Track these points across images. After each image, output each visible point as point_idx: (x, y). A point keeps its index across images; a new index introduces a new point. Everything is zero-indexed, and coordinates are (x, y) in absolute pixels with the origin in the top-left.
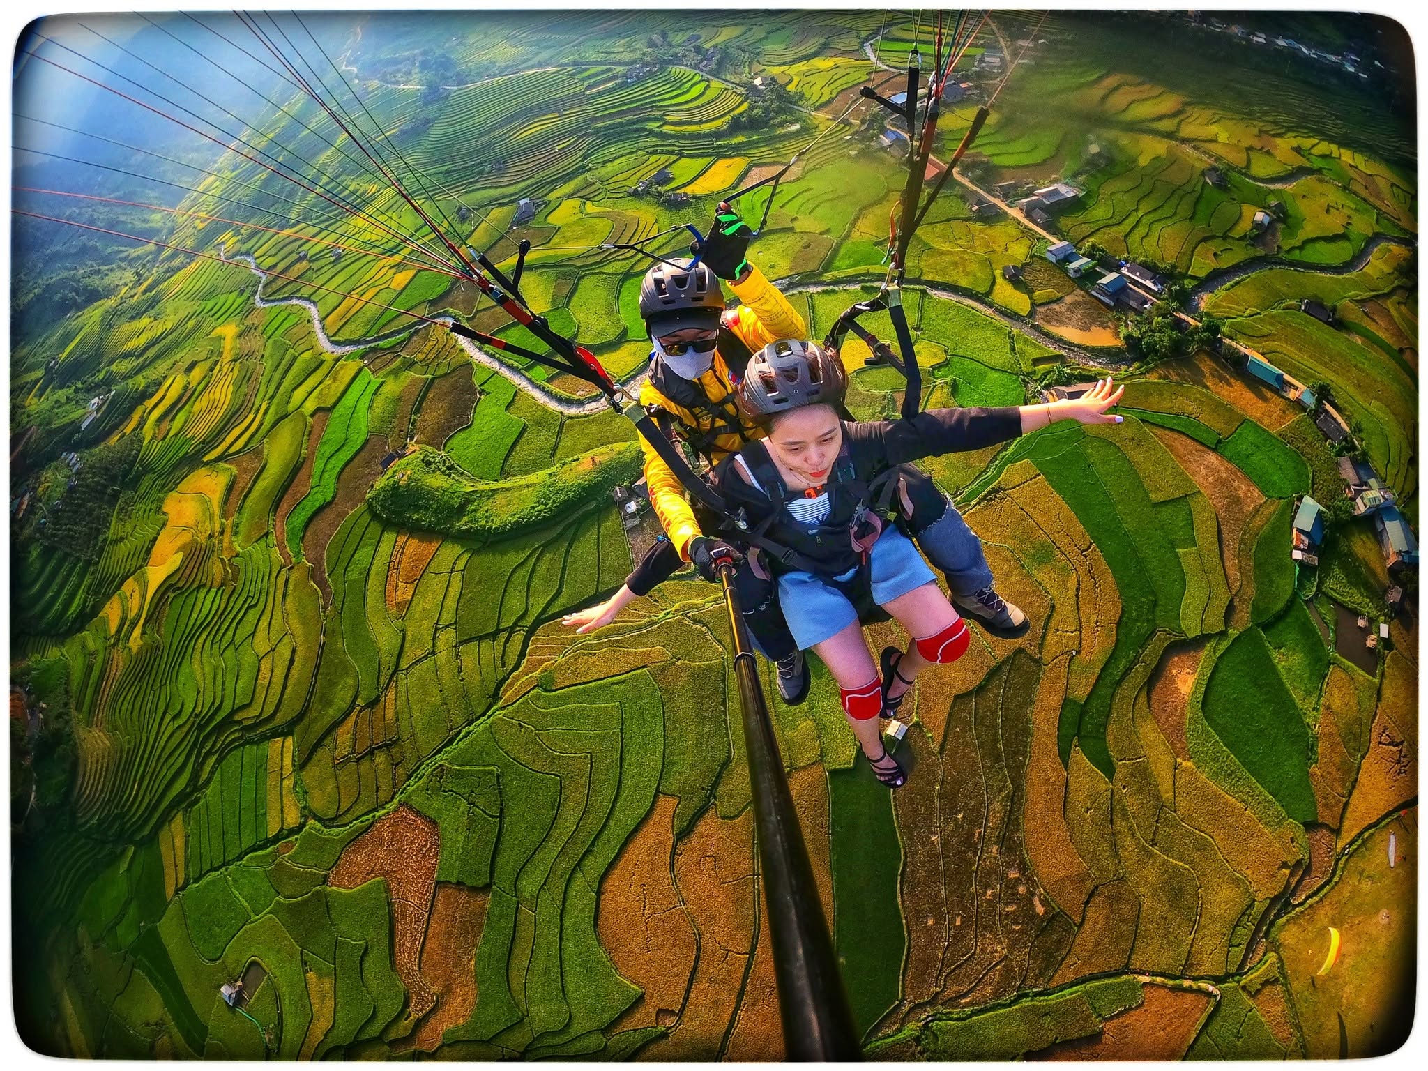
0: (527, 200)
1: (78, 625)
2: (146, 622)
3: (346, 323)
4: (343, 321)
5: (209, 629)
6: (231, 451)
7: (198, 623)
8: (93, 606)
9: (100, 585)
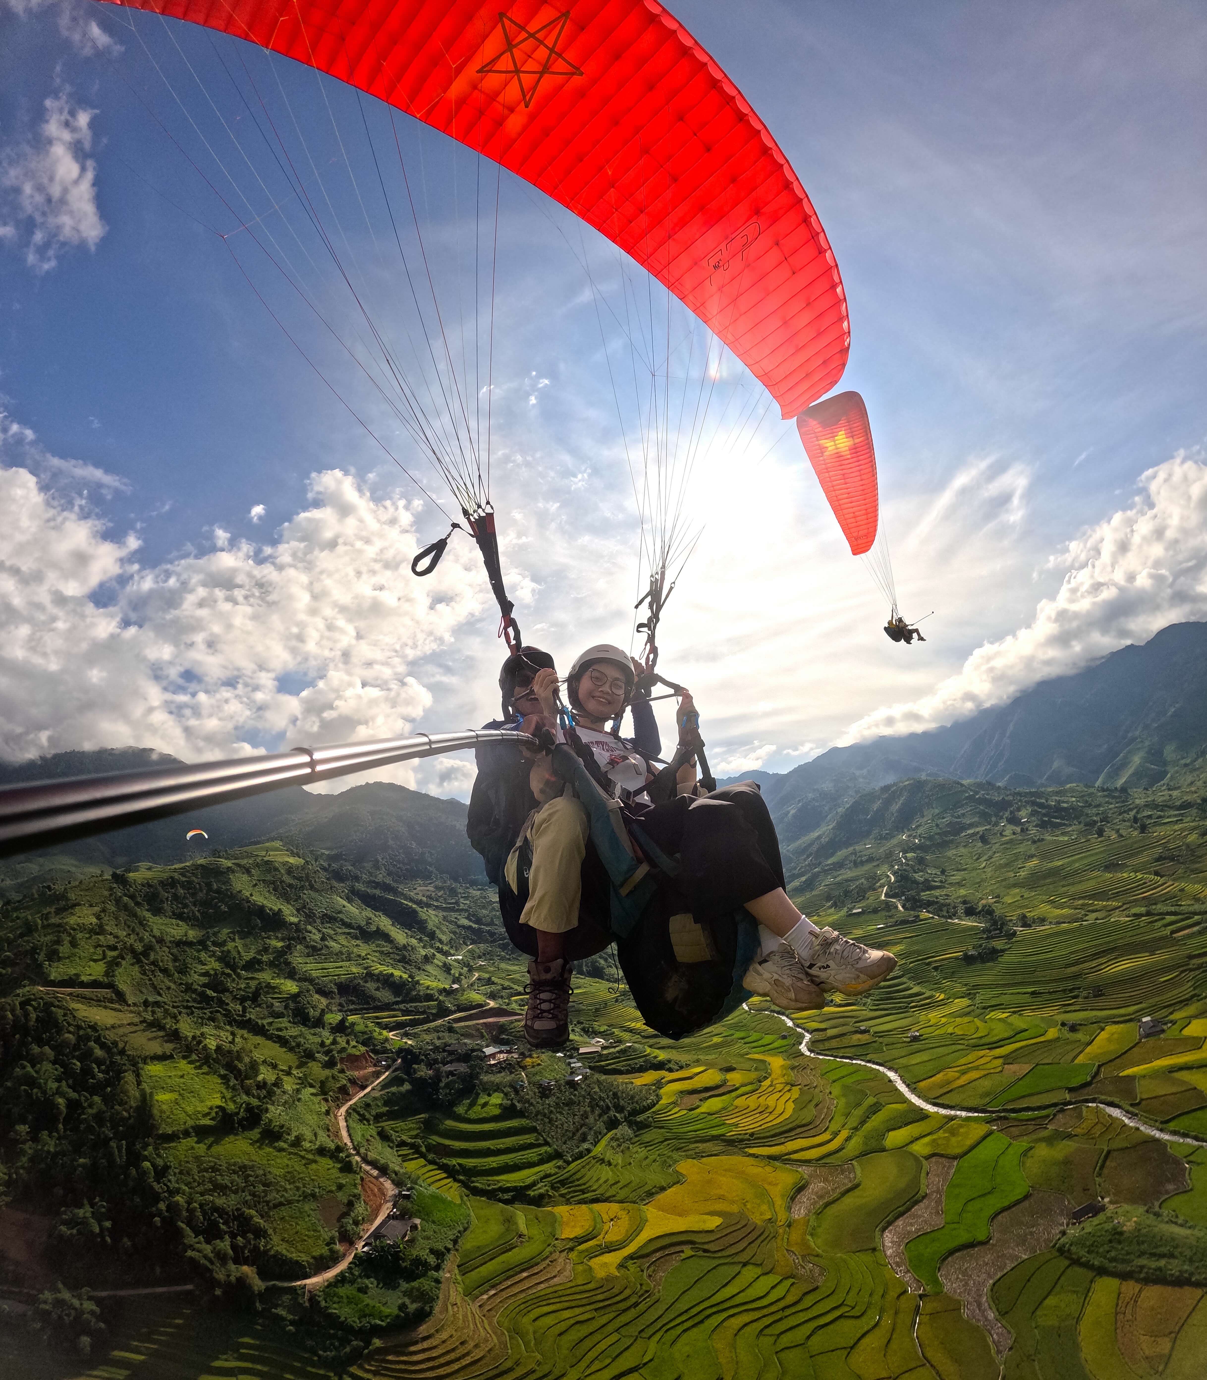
0: (1148, 1019)
1: (506, 1196)
2: (631, 1257)
3: (948, 1092)
4: (945, 1090)
5: (757, 1315)
6: (794, 1156)
7: (737, 1300)
8: (541, 1196)
9: (563, 1183)
